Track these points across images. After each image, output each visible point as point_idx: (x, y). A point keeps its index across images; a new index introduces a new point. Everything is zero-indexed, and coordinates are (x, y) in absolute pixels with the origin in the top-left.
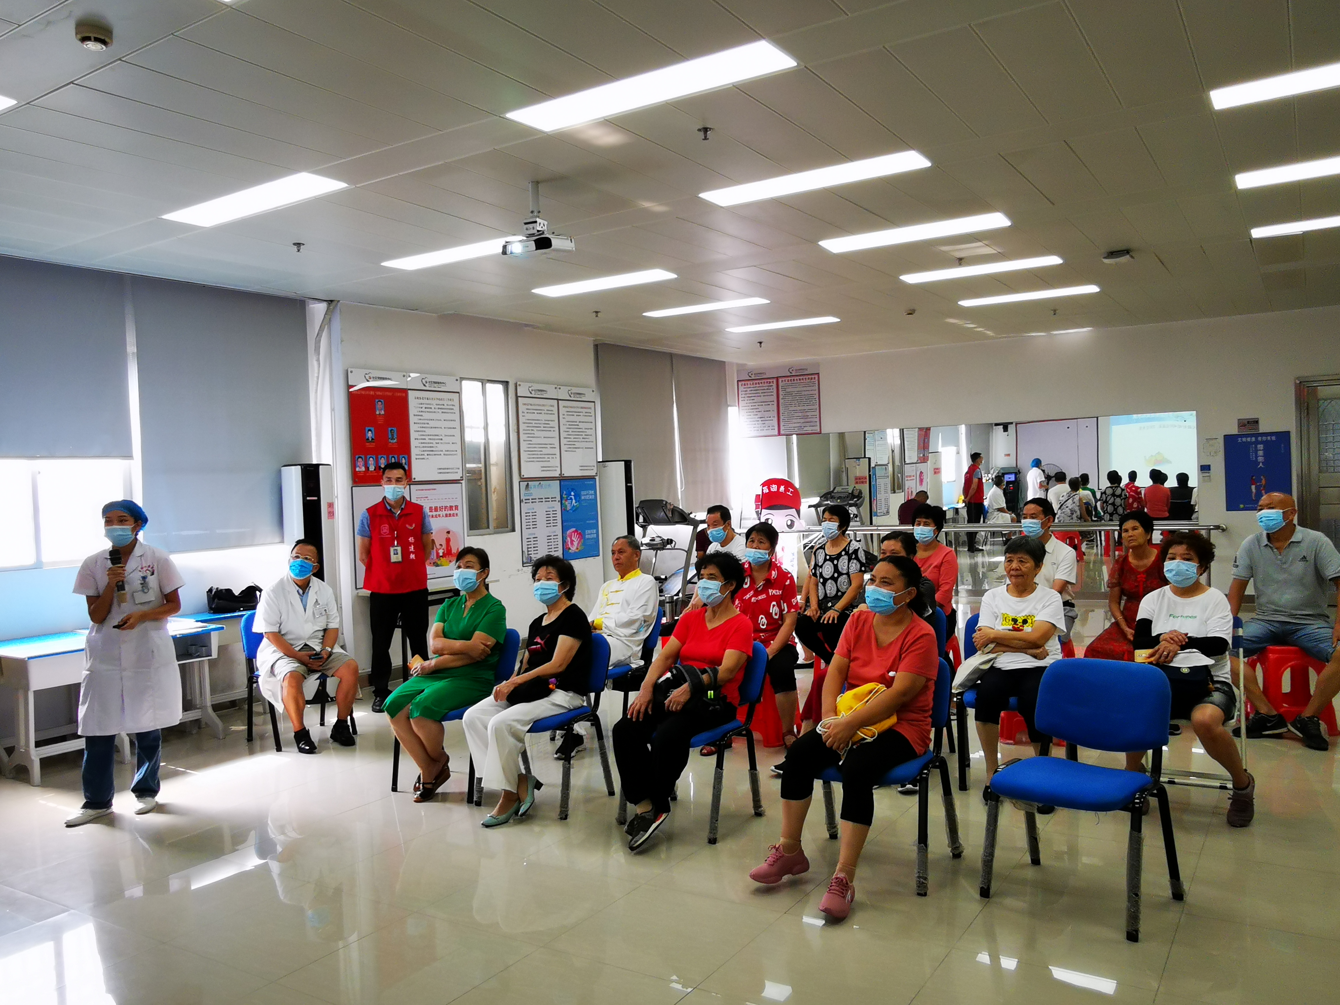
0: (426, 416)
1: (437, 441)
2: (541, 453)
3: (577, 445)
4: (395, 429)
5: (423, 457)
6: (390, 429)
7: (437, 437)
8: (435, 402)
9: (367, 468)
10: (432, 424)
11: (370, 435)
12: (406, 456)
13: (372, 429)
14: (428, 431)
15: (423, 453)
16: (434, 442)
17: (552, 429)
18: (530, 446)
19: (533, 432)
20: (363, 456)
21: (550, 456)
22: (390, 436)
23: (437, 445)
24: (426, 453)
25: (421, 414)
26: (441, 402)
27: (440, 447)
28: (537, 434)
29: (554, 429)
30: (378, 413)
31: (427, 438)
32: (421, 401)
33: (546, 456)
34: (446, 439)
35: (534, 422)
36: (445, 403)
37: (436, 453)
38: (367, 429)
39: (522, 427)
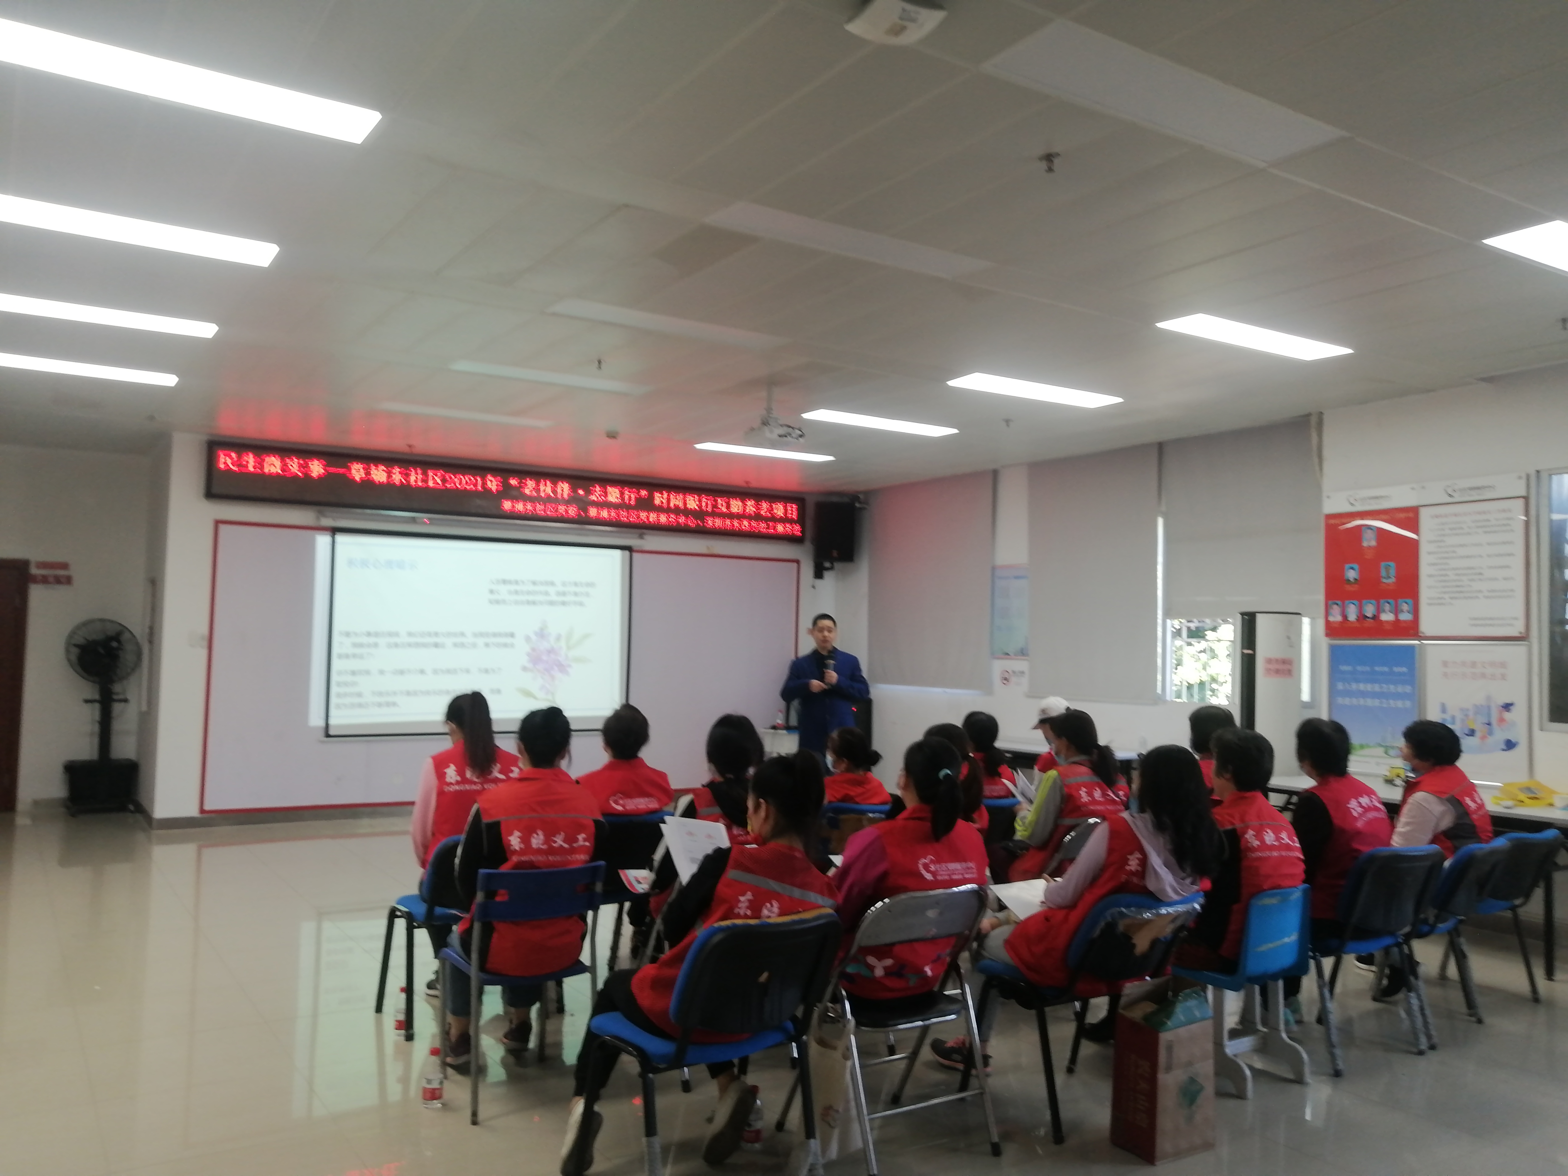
0: (1449, 541)
1: (1472, 577)
4: (1392, 564)
5: (1442, 601)
6: (1383, 564)
7: (1472, 571)
8: (1469, 519)
9: (1345, 617)
10: (1461, 552)
11: (1352, 574)
12: (1410, 601)
13: (1356, 566)
14: (1453, 563)
15: (1442, 596)
16: (1466, 578)
20: (1339, 602)
22: (1383, 573)
23: (1472, 583)
24: (1446, 596)
25: (1442, 538)
26: (1482, 517)
27: (1477, 586)
30: (1365, 544)
31: (1451, 573)
32: (1444, 520)
34: (1488, 573)
36: (1492, 517)
37: (1468, 595)
38: (1347, 566)
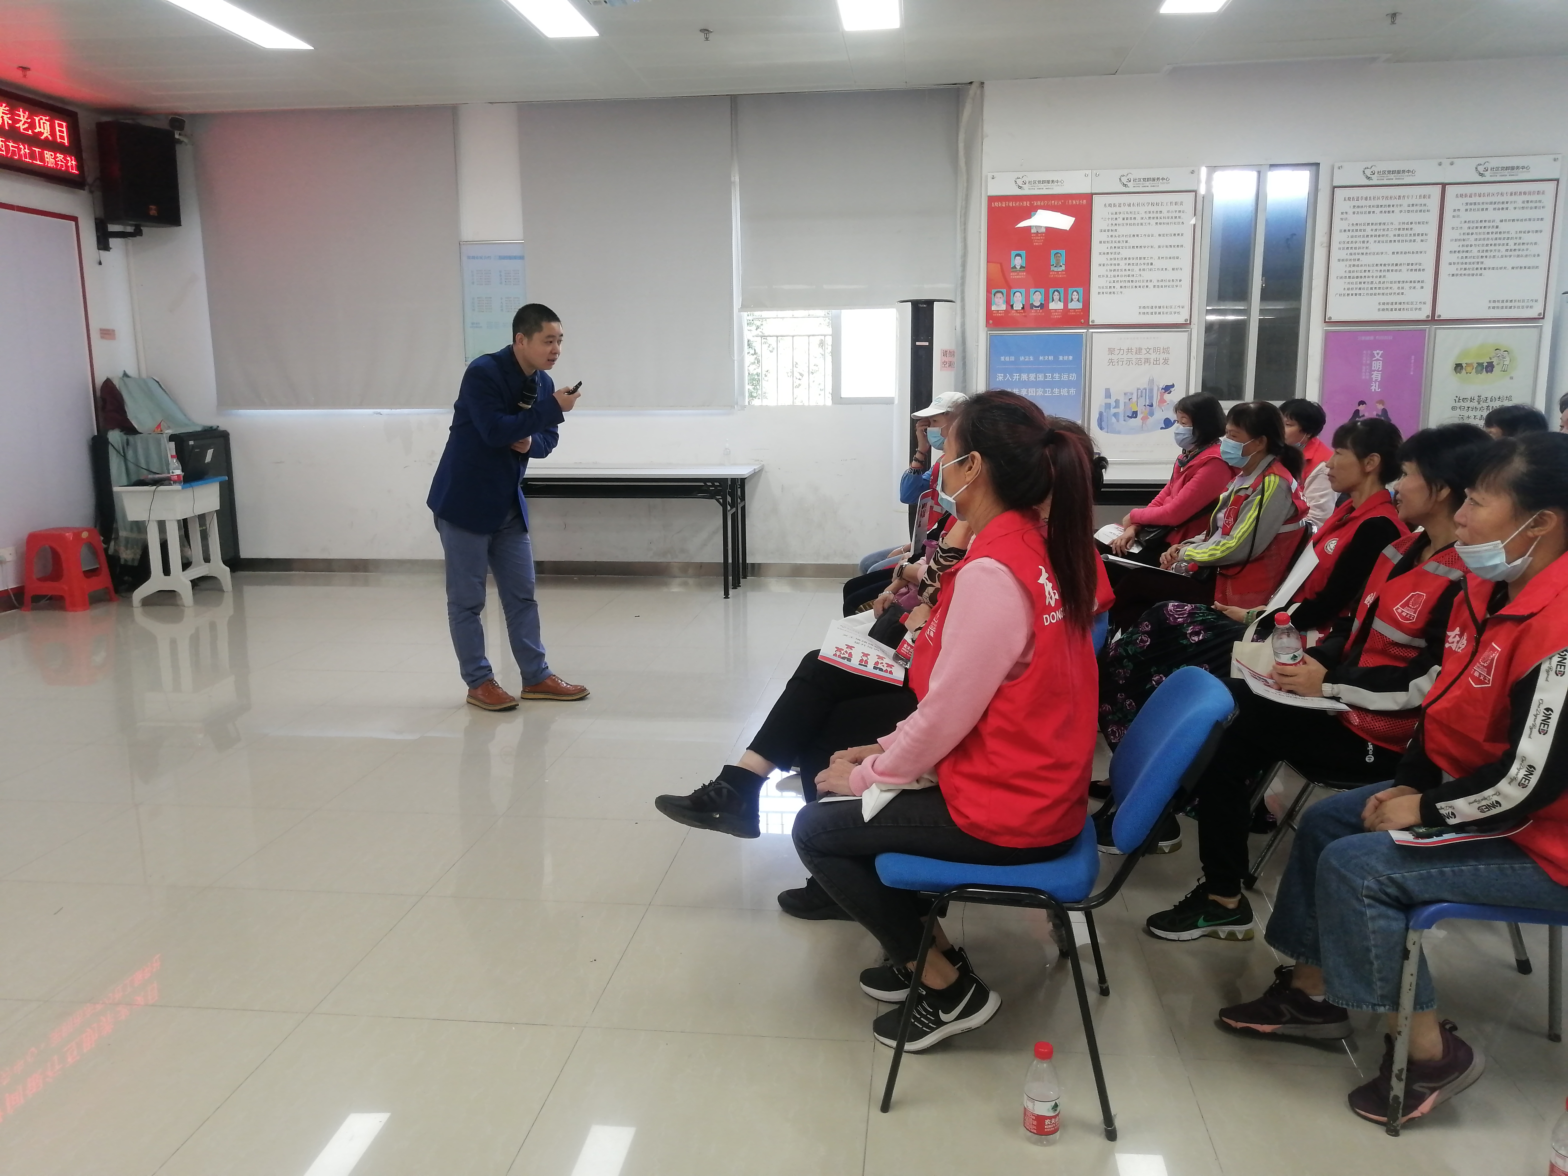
0: (1122, 230)
1: (1142, 267)
2: (1382, 280)
3: (1488, 263)
5: (1112, 290)
7: (1142, 261)
8: (1142, 209)
10: (1133, 242)
11: (1018, 262)
13: (1023, 253)
14: (1125, 253)
15: (1112, 285)
16: (1136, 268)
17: (1418, 239)
18: (1352, 269)
19: (1365, 245)
21: (1406, 286)
23: (1142, 273)
24: (1118, 285)
25: (1114, 228)
26: (1155, 208)
27: (1147, 275)
28: (1374, 247)
29: (1424, 238)
31: (1122, 263)
32: (1117, 209)
33: (1395, 286)
34: (1158, 264)
35: (1368, 228)
36: (1164, 209)
37: (1138, 284)
38: (1014, 253)
39: (1337, 237)
